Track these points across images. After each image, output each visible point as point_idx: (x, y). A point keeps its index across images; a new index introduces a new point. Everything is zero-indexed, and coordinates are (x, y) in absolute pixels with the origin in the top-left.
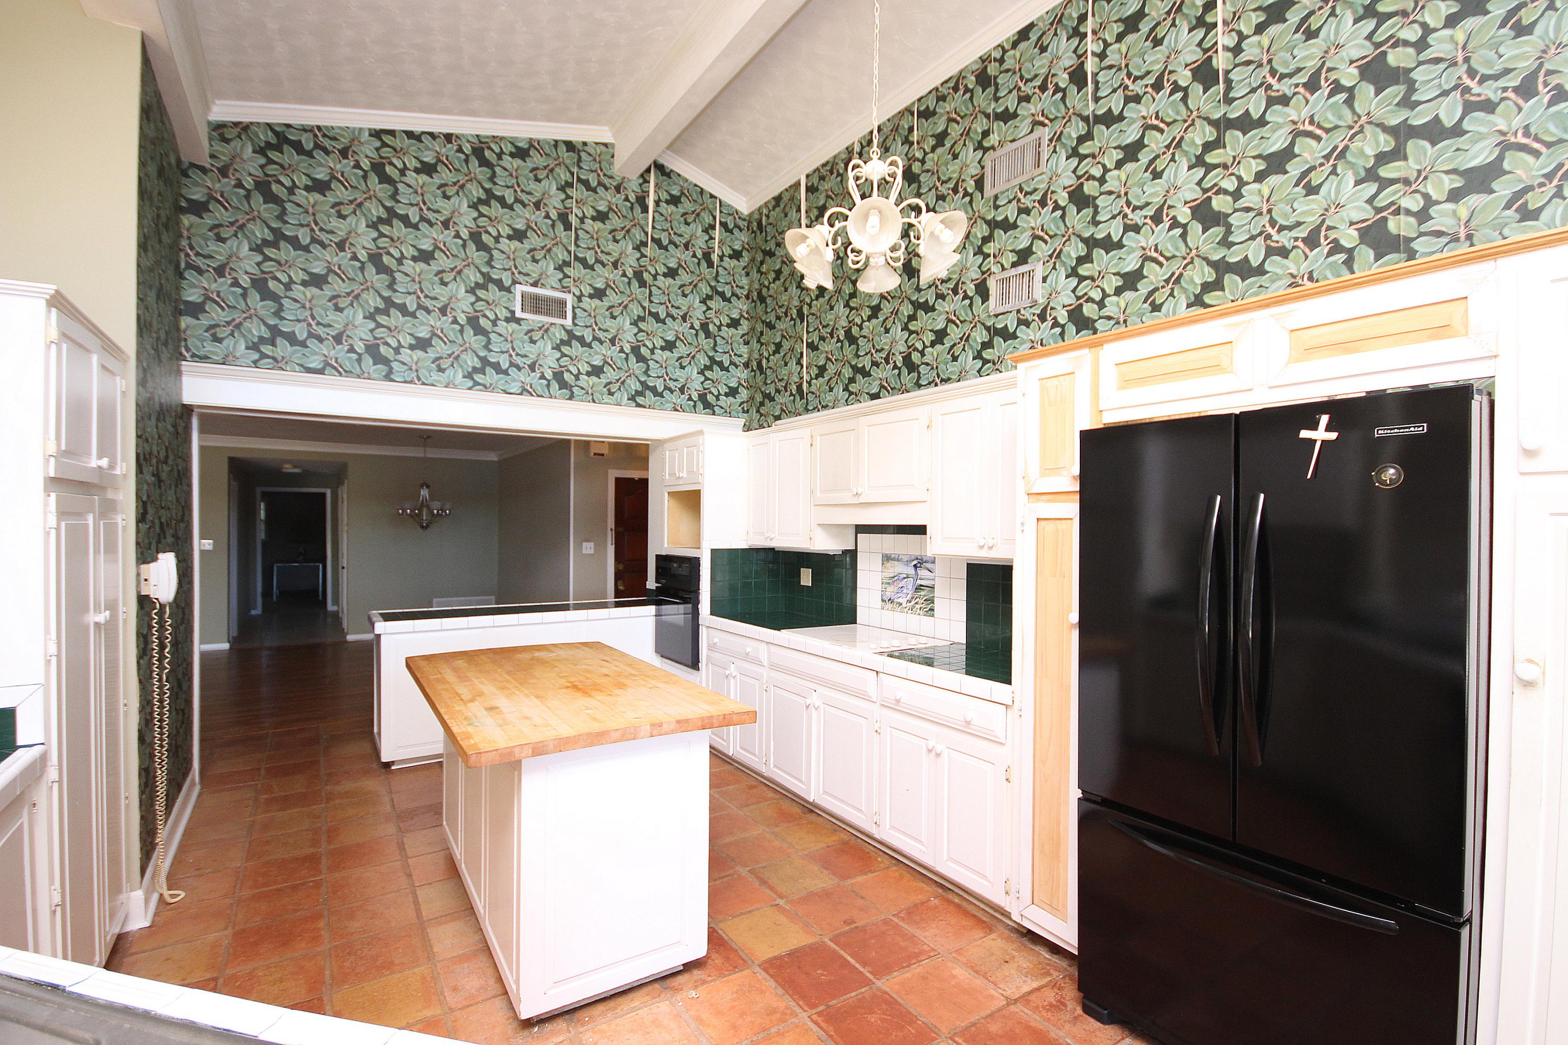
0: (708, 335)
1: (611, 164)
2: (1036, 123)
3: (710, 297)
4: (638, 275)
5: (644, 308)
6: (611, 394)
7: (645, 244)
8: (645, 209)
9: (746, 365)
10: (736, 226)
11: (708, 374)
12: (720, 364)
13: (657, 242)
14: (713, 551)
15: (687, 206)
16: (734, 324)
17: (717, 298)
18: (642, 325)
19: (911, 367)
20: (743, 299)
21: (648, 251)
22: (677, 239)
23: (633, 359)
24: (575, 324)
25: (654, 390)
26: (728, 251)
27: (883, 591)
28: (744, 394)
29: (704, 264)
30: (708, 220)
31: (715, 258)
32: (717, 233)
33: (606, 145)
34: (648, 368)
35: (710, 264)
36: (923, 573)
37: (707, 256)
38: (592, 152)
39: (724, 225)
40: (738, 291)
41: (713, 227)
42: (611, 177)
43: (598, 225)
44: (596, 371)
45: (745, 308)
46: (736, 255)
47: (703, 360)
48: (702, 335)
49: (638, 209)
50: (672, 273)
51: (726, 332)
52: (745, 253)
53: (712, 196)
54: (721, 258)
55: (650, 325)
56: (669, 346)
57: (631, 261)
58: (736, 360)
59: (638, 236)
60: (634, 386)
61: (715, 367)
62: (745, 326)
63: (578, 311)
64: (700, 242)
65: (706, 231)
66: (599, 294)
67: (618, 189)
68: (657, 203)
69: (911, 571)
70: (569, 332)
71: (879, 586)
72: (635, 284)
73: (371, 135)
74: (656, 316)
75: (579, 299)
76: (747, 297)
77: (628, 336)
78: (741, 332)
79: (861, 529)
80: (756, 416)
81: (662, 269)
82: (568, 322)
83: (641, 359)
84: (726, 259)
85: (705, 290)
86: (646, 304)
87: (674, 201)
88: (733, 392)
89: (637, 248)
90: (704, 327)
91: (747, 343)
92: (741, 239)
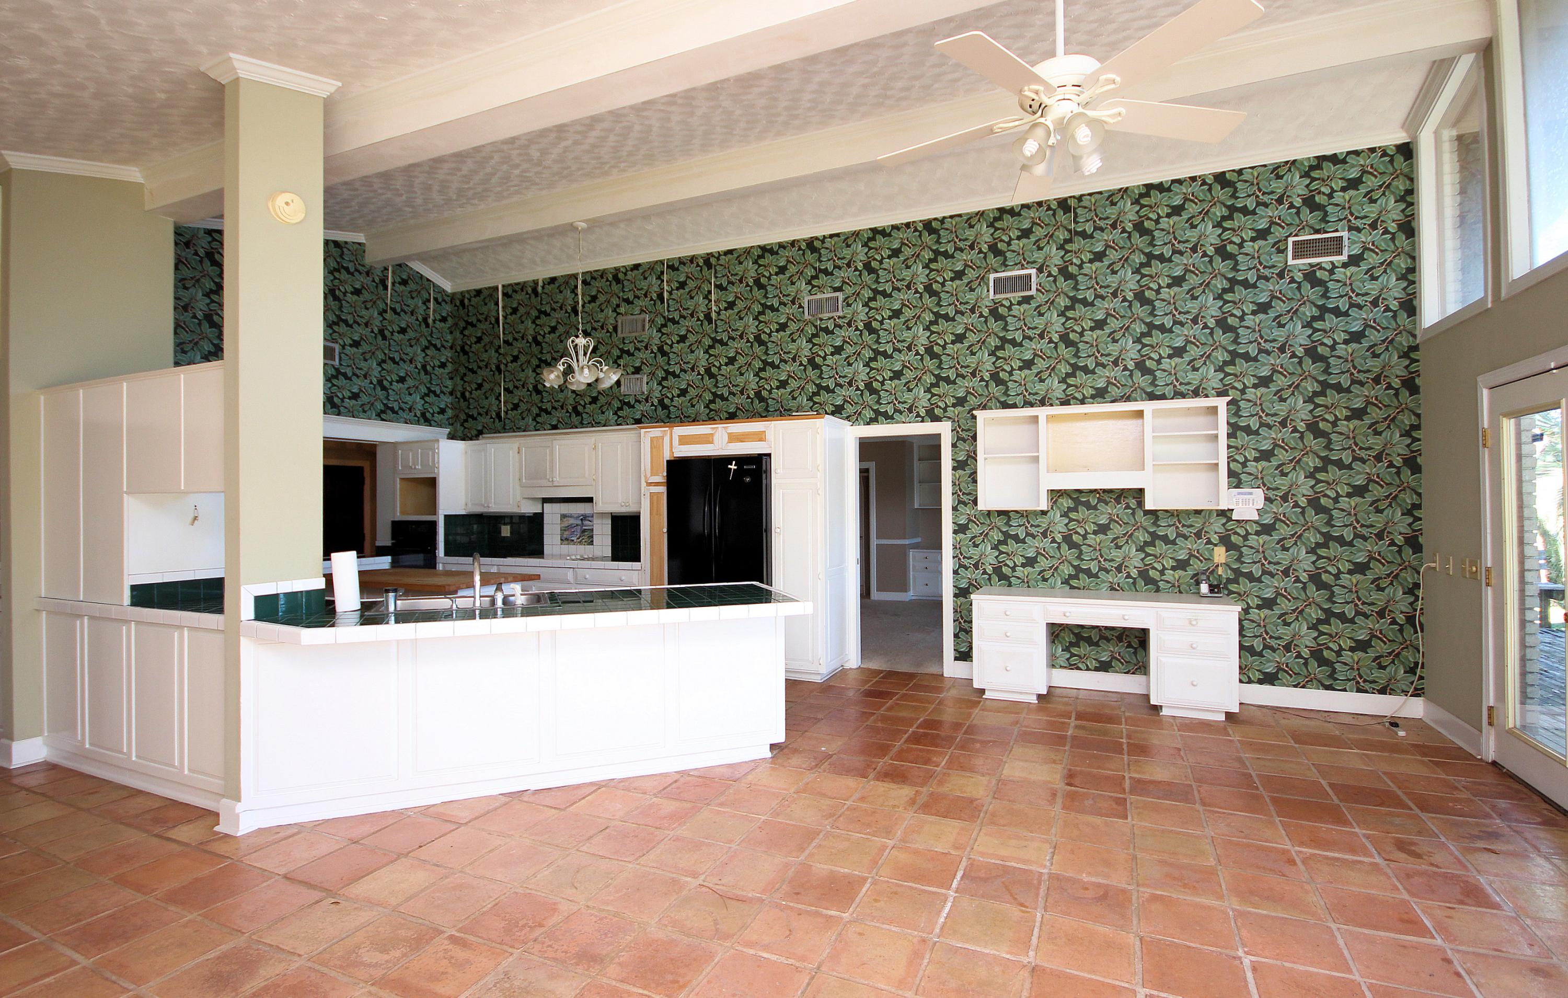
0: (426, 373)
1: (363, 257)
2: (642, 311)
3: (427, 348)
4: (381, 332)
5: (385, 354)
6: (365, 412)
7: (385, 311)
8: (386, 288)
9: (451, 393)
10: (444, 300)
11: (427, 399)
12: (434, 392)
13: (394, 310)
14: (446, 516)
15: (412, 286)
16: (443, 365)
17: (432, 348)
18: (384, 366)
19: (578, 413)
20: (449, 349)
21: (387, 316)
22: (406, 308)
23: (378, 388)
24: (341, 364)
25: (392, 409)
26: (438, 317)
27: (562, 535)
28: (450, 413)
29: (423, 325)
30: (426, 296)
31: (430, 321)
32: (432, 305)
33: (360, 244)
34: (388, 395)
35: (427, 325)
36: (586, 523)
37: (425, 320)
38: (351, 248)
39: (436, 299)
40: (445, 344)
41: (429, 301)
42: (363, 266)
43: (355, 298)
44: (355, 396)
45: (449, 355)
46: (444, 320)
47: (424, 390)
48: (422, 373)
49: (381, 287)
50: (403, 331)
51: (438, 371)
52: (449, 319)
53: (428, 280)
54: (434, 321)
55: (389, 366)
56: (402, 380)
57: (377, 322)
58: (444, 389)
59: (382, 306)
60: (380, 406)
61: (431, 395)
62: (450, 367)
63: (343, 355)
64: (421, 311)
65: (424, 303)
66: (356, 344)
67: (368, 274)
68: (393, 284)
69: (580, 522)
70: (337, 370)
71: (559, 532)
72: (380, 338)
73: (205, 233)
74: (393, 359)
75: (343, 347)
76: (451, 348)
77: (375, 373)
78: (447, 371)
79: (545, 500)
80: (461, 429)
81: (396, 328)
82: (337, 363)
83: (384, 388)
84: (438, 322)
85: (424, 342)
86: (386, 352)
87: (404, 282)
88: (442, 411)
89: (380, 314)
90: (424, 367)
91: (451, 378)
92: (447, 309)
